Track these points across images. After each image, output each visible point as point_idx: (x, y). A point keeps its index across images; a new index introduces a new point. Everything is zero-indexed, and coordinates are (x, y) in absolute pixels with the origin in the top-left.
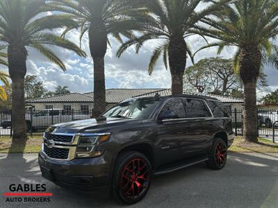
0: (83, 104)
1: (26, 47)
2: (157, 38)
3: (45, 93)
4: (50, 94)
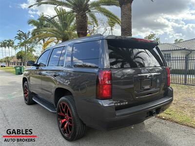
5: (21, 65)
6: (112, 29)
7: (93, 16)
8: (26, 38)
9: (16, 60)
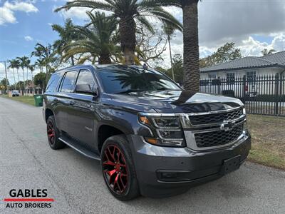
5: (40, 93)
6: (169, 39)
7: (144, 22)
8: (46, 54)
9: (33, 85)
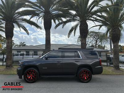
0: (35, 51)
1: (14, 24)
2: (74, 22)
3: (15, 45)
4: (17, 45)
